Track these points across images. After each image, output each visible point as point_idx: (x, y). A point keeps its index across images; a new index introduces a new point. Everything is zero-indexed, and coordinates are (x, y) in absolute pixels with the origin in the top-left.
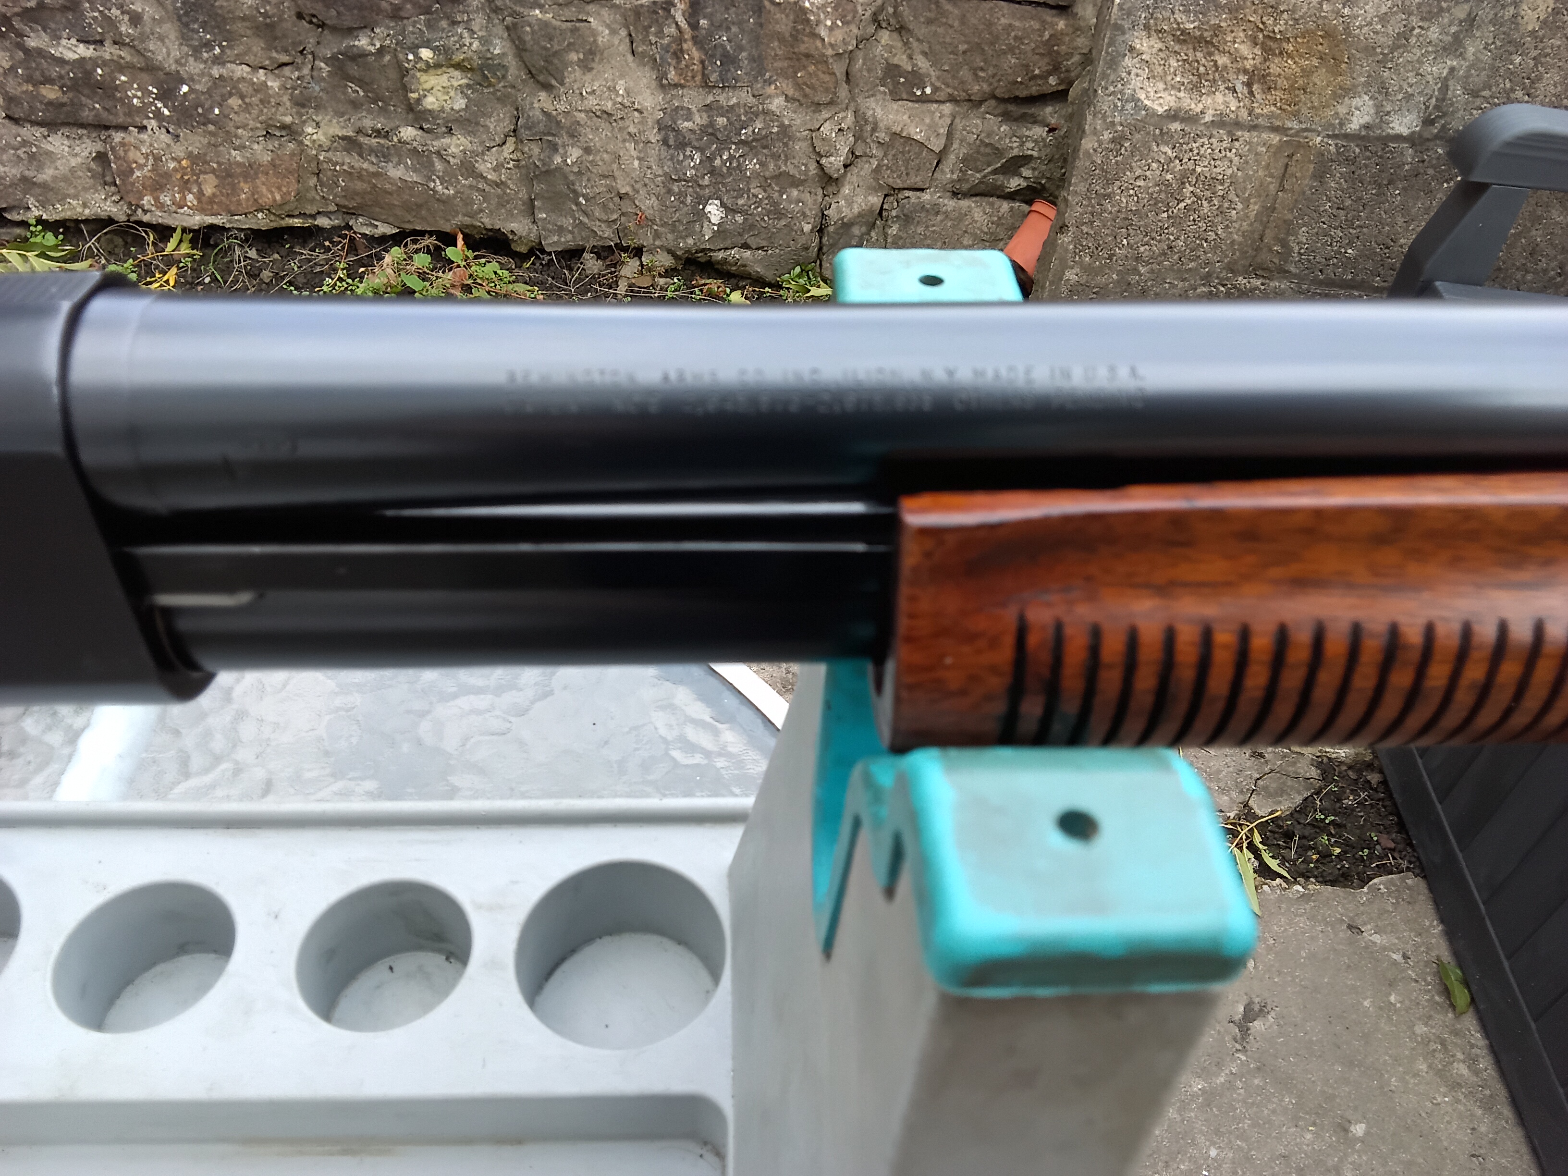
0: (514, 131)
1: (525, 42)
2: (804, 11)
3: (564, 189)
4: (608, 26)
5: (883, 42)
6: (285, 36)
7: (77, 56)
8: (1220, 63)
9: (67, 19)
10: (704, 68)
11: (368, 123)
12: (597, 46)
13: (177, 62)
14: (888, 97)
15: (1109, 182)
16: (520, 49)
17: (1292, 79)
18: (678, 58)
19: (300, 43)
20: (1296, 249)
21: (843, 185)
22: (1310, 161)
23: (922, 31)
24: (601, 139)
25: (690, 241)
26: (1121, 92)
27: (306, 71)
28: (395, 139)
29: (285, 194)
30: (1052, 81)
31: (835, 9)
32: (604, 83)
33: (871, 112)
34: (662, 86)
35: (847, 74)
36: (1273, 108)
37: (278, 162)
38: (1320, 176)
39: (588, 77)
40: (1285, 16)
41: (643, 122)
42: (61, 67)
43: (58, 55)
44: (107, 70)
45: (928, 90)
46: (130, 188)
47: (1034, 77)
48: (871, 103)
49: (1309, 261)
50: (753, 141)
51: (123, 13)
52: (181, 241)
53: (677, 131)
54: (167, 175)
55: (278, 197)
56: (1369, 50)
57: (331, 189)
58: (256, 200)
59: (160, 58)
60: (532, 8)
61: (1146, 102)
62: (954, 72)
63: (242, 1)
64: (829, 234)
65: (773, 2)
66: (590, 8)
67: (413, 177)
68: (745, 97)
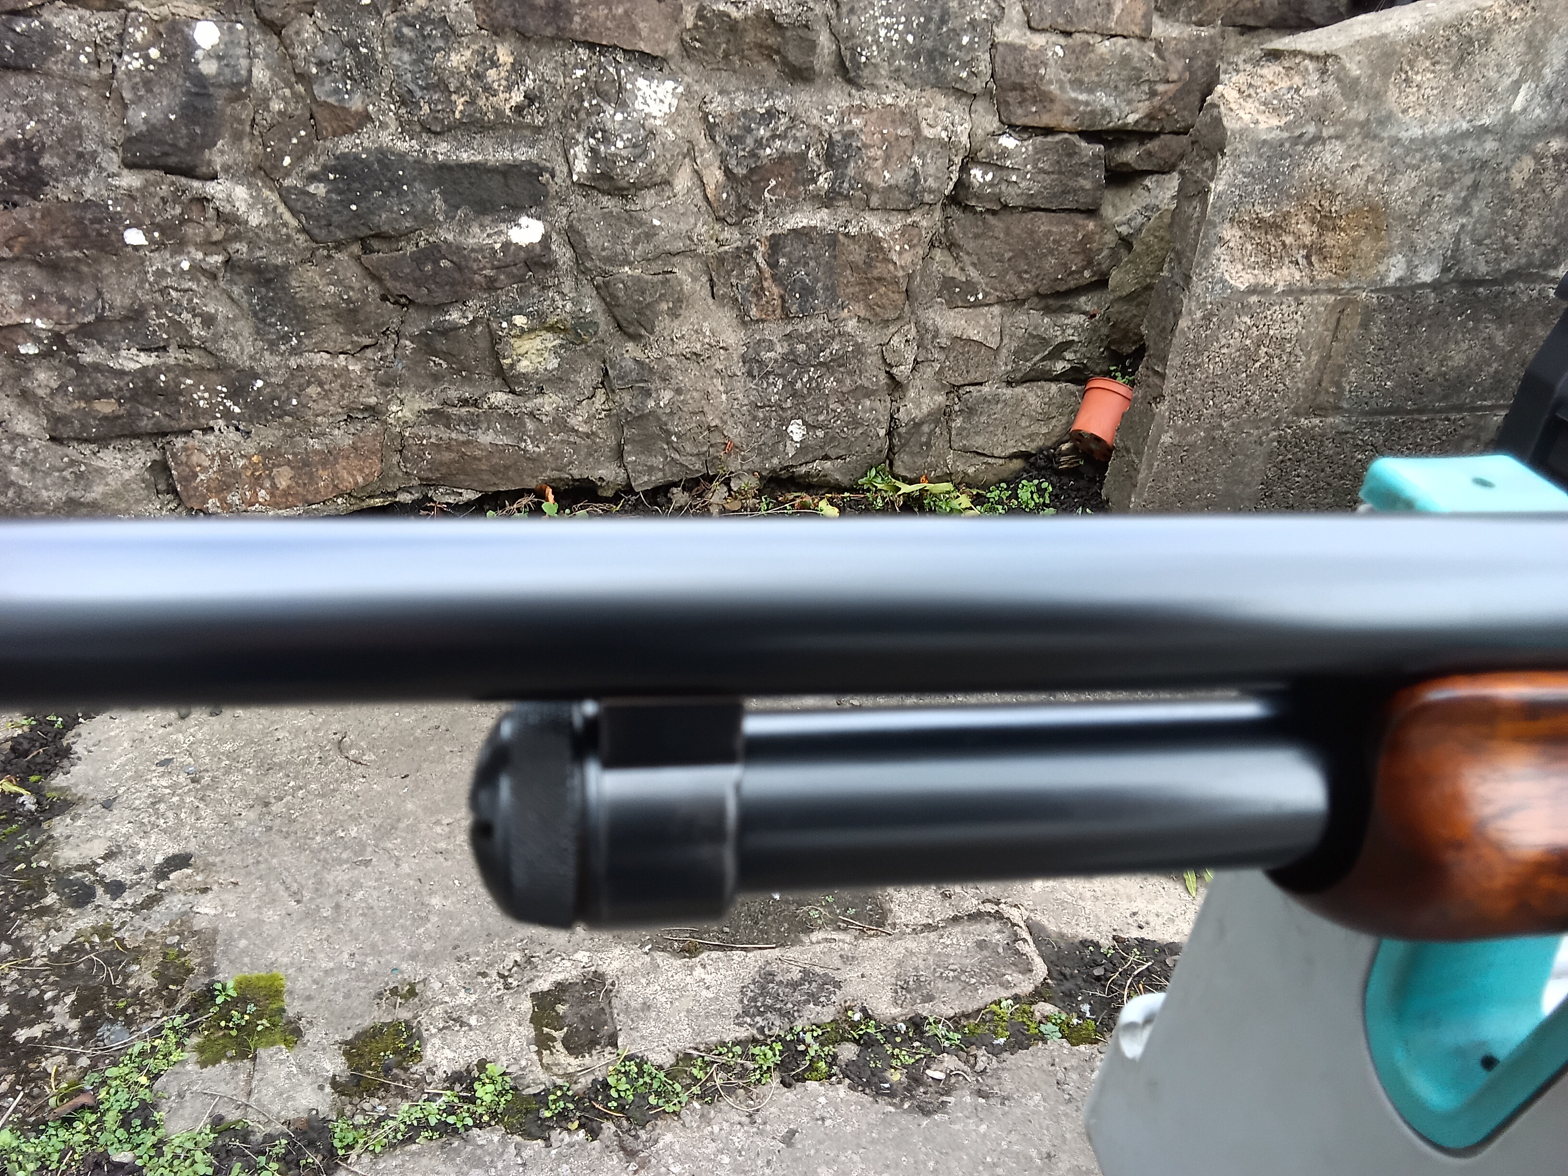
0: (602, 383)
1: (617, 298)
2: (878, 240)
3: (657, 430)
4: (691, 275)
5: (937, 259)
6: (367, 319)
7: (139, 366)
8: (1287, 242)
9: (127, 330)
10: (784, 302)
11: (453, 394)
12: (683, 294)
13: (251, 357)
14: (945, 307)
15: (1200, 353)
16: (611, 304)
17: (1344, 248)
18: (758, 295)
19: (384, 324)
20: (1348, 388)
21: (908, 390)
22: (1358, 314)
23: (970, 245)
24: (690, 379)
25: (775, 461)
27: (389, 351)
28: (485, 406)
29: (367, 475)
31: (902, 235)
32: (691, 327)
33: (931, 322)
34: (744, 323)
35: (907, 290)
36: (1329, 274)
37: (359, 444)
38: (1365, 325)
39: (676, 323)
40: (1340, 197)
41: (729, 358)
42: (121, 379)
43: (118, 367)
44: (171, 375)
45: (980, 296)
46: (193, 493)
47: (1072, 273)
48: (931, 313)
49: (1357, 396)
50: (831, 361)
51: (194, 316)
53: (760, 362)
54: (236, 474)
55: (360, 480)
56: (1403, 218)
57: (415, 463)
58: (336, 486)
59: (233, 356)
60: (622, 265)
61: (1232, 282)
62: (1001, 277)
63: (324, 289)
64: (899, 435)
65: (847, 235)
66: (675, 260)
67: (502, 440)
68: (821, 323)
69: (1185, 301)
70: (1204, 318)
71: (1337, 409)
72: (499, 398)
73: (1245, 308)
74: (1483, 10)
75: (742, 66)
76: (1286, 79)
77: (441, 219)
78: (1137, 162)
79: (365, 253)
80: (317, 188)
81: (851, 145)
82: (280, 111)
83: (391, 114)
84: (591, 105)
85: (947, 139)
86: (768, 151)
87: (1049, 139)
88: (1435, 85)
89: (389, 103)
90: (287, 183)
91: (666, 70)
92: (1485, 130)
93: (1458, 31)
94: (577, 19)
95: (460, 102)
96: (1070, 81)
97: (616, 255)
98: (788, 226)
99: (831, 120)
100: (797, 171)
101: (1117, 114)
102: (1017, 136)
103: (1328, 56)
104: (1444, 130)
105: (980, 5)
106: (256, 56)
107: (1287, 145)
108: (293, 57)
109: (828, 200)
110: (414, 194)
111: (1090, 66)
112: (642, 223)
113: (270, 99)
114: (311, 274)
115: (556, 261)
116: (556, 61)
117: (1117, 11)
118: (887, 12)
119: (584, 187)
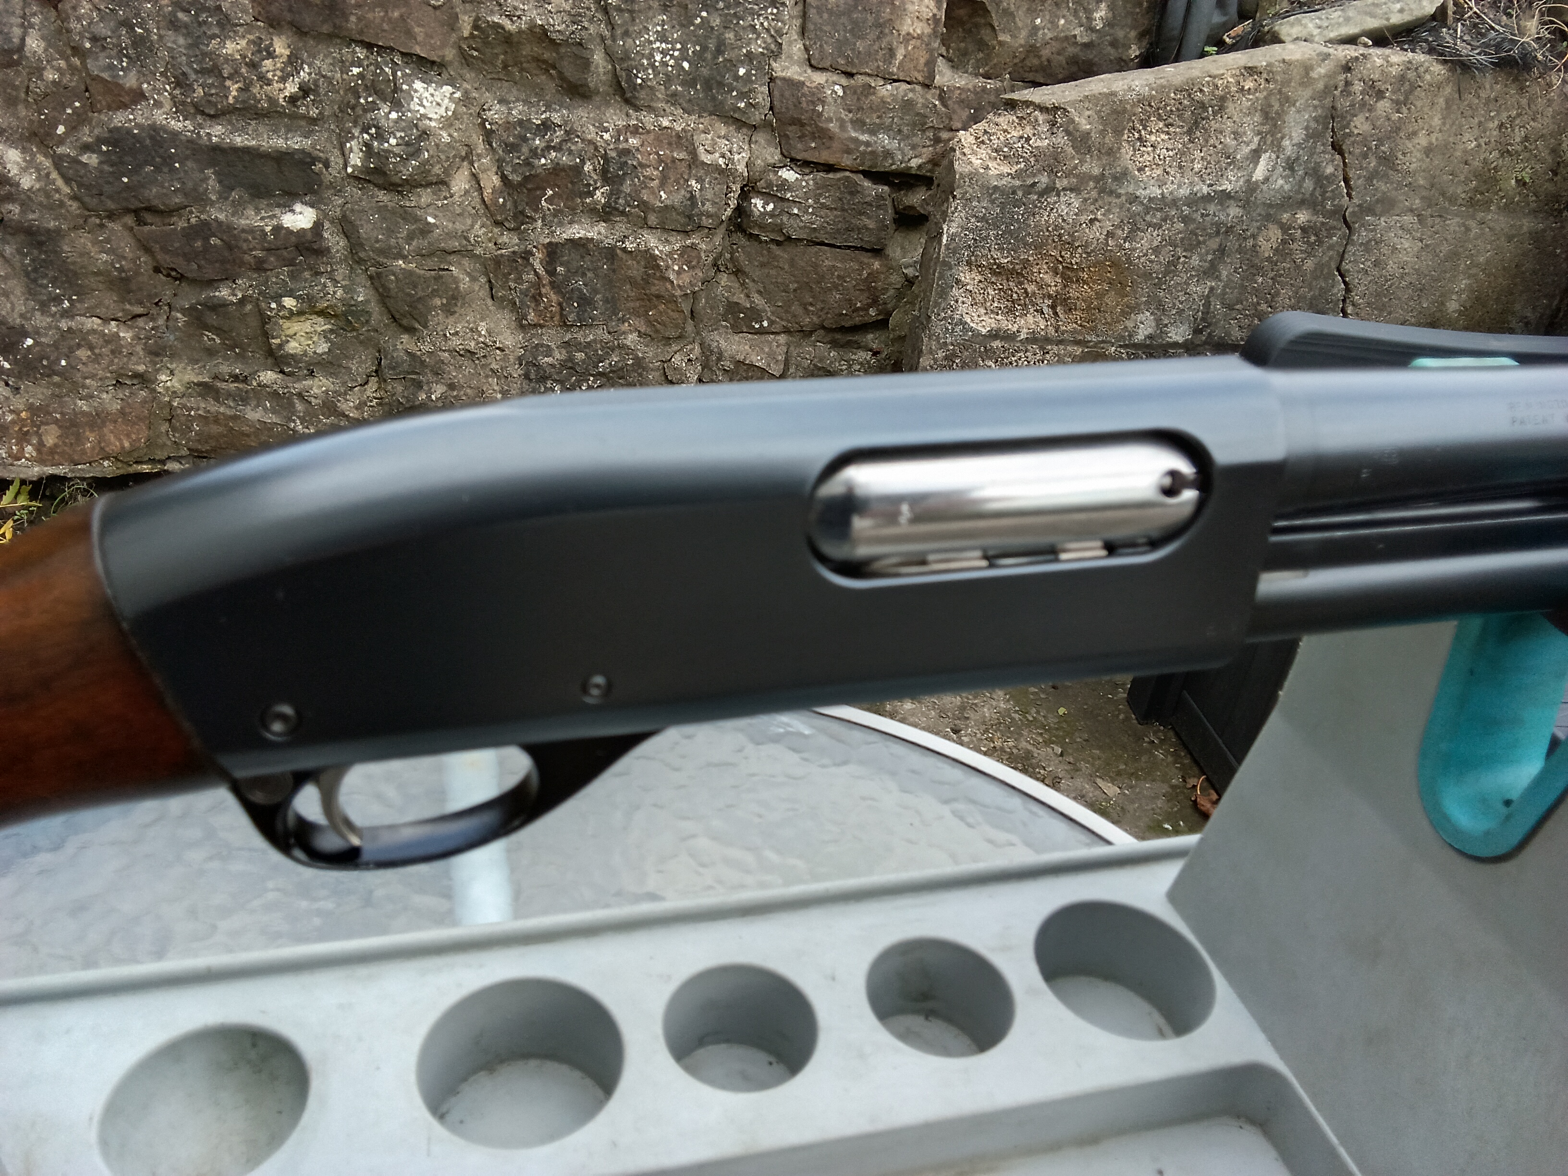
0: (376, 371)
1: (389, 290)
2: (654, 258)
4: (468, 274)
5: (723, 284)
6: (140, 289)
8: (1029, 290)
10: (562, 309)
11: (225, 369)
12: (459, 292)
13: (22, 316)
14: (730, 330)
16: (384, 296)
17: (1088, 301)
18: (536, 301)
19: (156, 295)
23: (756, 274)
24: (464, 375)
26: (951, 317)
27: (161, 322)
28: (255, 384)
29: (134, 441)
30: (872, 312)
31: (681, 255)
32: (466, 325)
33: (716, 344)
34: (522, 327)
35: (692, 311)
36: (1074, 325)
37: (127, 410)
39: (451, 320)
40: (1080, 250)
41: (505, 358)
45: (765, 324)
47: (858, 309)
48: (715, 335)
50: (610, 372)
52: (18, 493)
53: (537, 366)
54: (4, 428)
55: (127, 444)
56: (1147, 276)
57: (183, 434)
58: (102, 449)
59: (4, 313)
60: (395, 258)
61: (972, 324)
62: (786, 307)
63: (97, 256)
65: (624, 250)
66: (452, 258)
67: (271, 418)
68: (599, 334)
69: (925, 340)
70: (946, 358)
72: (268, 376)
73: (990, 352)
74: (1214, 77)
75: (522, 77)
76: (1019, 128)
77: (214, 198)
78: (922, 206)
79: (139, 225)
80: (90, 158)
81: (626, 162)
82: (54, 82)
83: (166, 94)
84: (367, 102)
85: (724, 166)
86: (543, 161)
87: (831, 176)
88: (1170, 147)
89: (164, 84)
90: (60, 150)
91: (445, 76)
92: (1225, 197)
93: (1189, 95)
94: (353, 19)
95: (234, 89)
96: (852, 121)
97: (390, 248)
98: (565, 236)
99: (606, 136)
100: (572, 183)
101: (900, 157)
102: (798, 170)
103: (1056, 108)
104: (1184, 192)
105: (757, 39)
106: (31, 26)
107: (1020, 193)
108: (69, 31)
109: (606, 214)
110: (186, 172)
111: (871, 107)
112: (417, 219)
113: (44, 68)
114: (84, 240)
115: (328, 249)
116: (334, 58)
117: (899, 57)
118: (662, 37)
119: (359, 179)
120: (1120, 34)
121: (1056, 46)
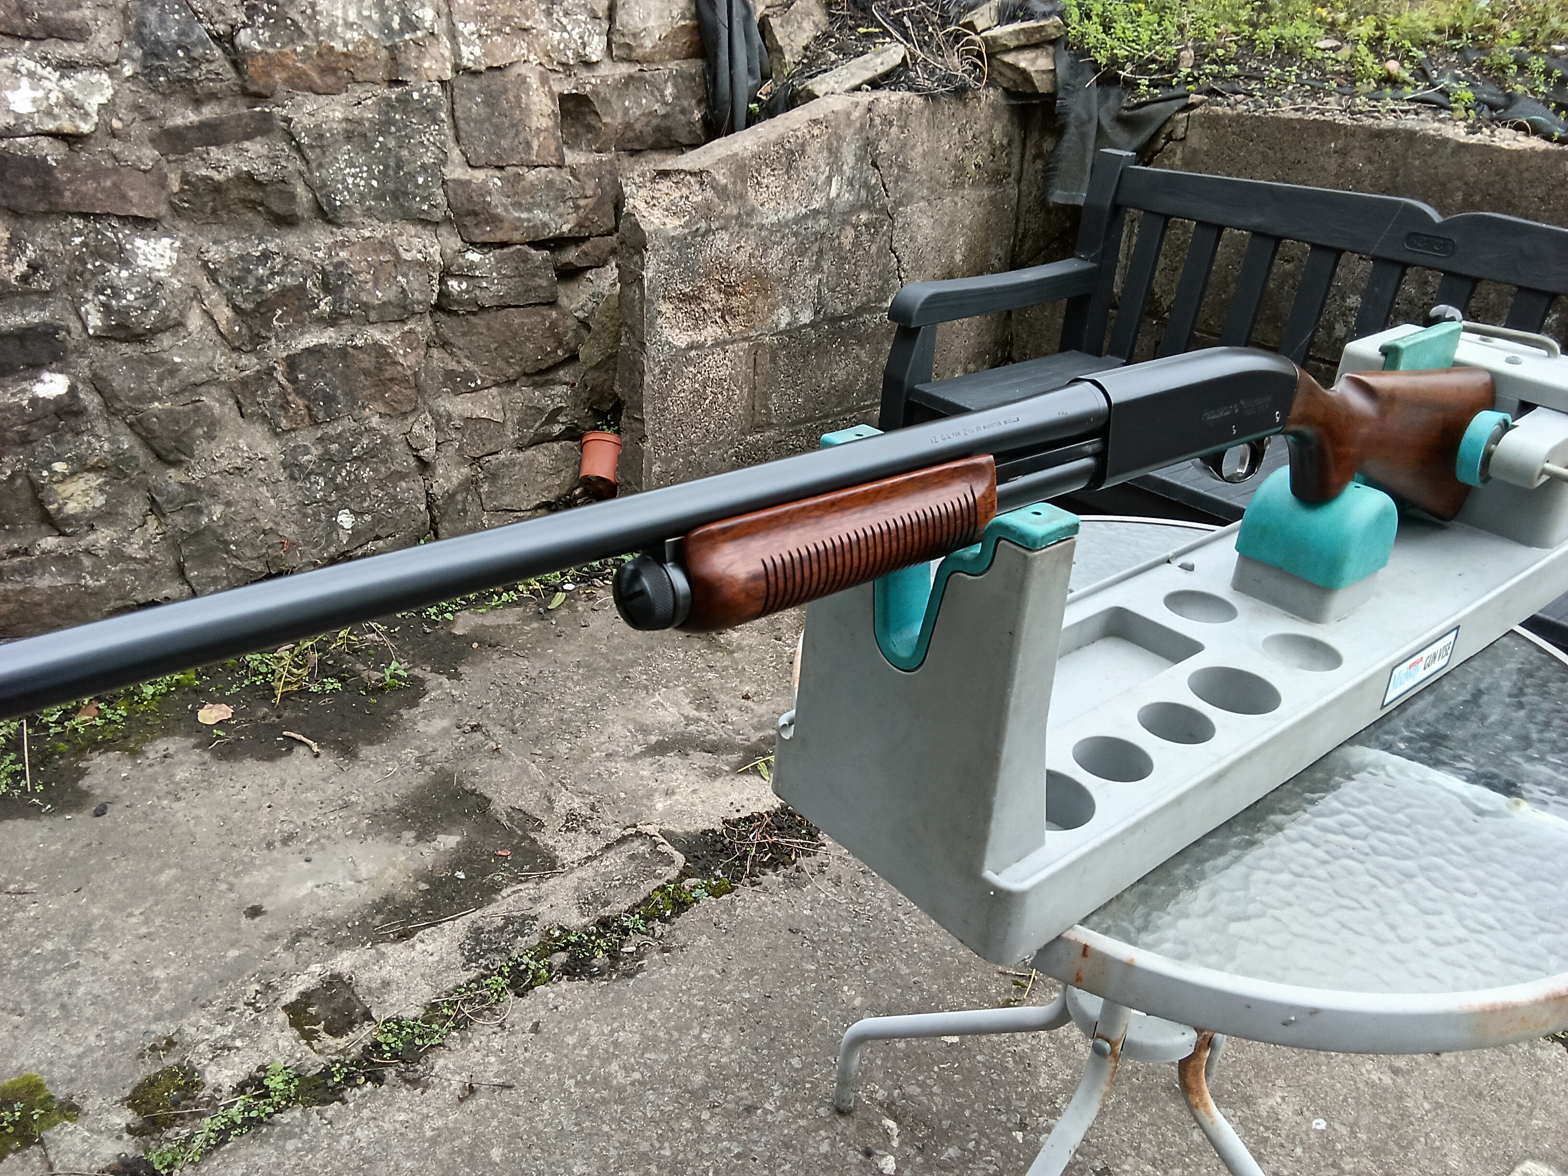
0: (152, 510)
1: (153, 431)
2: (383, 348)
3: (214, 543)
4: (218, 400)
5: (436, 357)
8: (706, 308)
10: (310, 410)
11: (1, 548)
12: (215, 418)
14: (452, 394)
15: (665, 400)
16: (147, 439)
17: (746, 307)
18: (285, 409)
20: (773, 408)
21: (436, 468)
22: (766, 353)
23: (461, 342)
24: (237, 491)
26: (660, 341)
28: (37, 553)
31: (402, 341)
32: (228, 446)
33: (443, 408)
34: (277, 434)
35: (419, 385)
36: (740, 327)
38: (773, 360)
39: (213, 444)
40: (734, 271)
41: (269, 466)
45: (479, 382)
47: (548, 353)
48: (441, 402)
49: (781, 413)
50: (363, 455)
53: (299, 466)
56: (779, 280)
60: (151, 401)
61: (675, 343)
62: (492, 365)
64: (438, 507)
65: (355, 347)
66: (203, 389)
67: (60, 581)
68: (348, 423)
69: (645, 362)
70: (661, 372)
71: (770, 425)
72: (50, 542)
73: (689, 362)
75: (230, 218)
76: (677, 190)
78: (577, 261)
81: (342, 273)
84: (94, 266)
85: (423, 260)
86: (270, 286)
87: (505, 250)
88: (777, 185)
91: (160, 228)
92: (816, 212)
93: (782, 146)
94: (67, 194)
96: (512, 204)
97: (144, 393)
98: (300, 347)
99: (320, 254)
100: (299, 300)
101: (554, 226)
102: (479, 251)
103: (701, 172)
104: (791, 215)
105: (428, 152)
107: (689, 238)
109: (332, 320)
111: (523, 191)
112: (163, 362)
115: (86, 408)
116: (53, 232)
117: (535, 147)
118: (351, 164)
119: (101, 338)
120: (685, 104)
121: (644, 120)
